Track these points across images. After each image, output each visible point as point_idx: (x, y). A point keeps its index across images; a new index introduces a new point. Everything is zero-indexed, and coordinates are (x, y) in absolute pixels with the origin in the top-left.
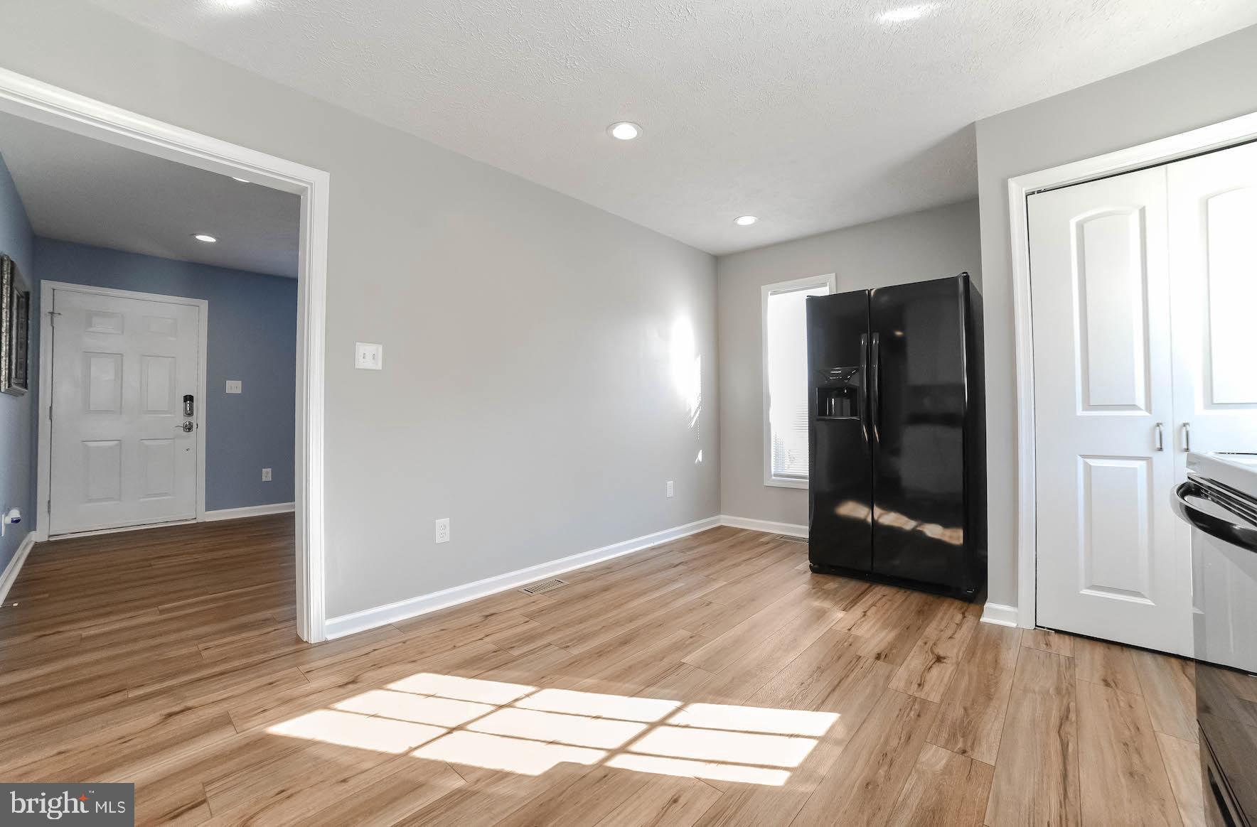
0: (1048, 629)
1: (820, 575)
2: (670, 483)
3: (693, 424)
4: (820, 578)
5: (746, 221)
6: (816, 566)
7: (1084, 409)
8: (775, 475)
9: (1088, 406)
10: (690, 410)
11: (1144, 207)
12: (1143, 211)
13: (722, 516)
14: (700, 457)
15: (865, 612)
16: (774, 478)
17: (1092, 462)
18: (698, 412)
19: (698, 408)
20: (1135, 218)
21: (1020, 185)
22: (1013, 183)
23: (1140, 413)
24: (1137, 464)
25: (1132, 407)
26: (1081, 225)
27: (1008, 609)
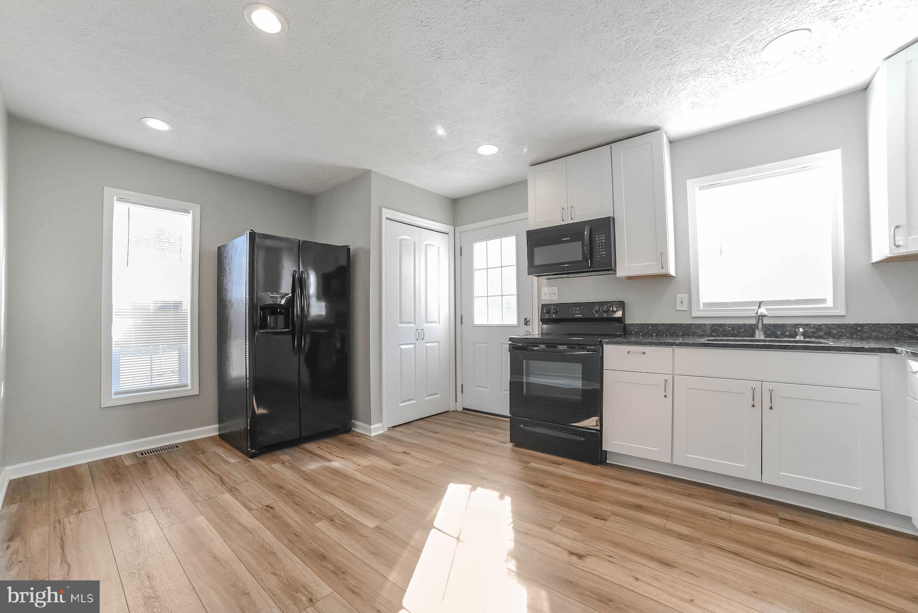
0: (391, 427)
1: (262, 456)
5: (157, 125)
7: (400, 324)
8: (116, 394)
9: (401, 322)
12: (415, 243)
13: (7, 468)
14: (2, 391)
16: (114, 397)
17: (402, 347)
20: (413, 244)
21: (386, 213)
22: (384, 210)
23: (413, 325)
24: (412, 346)
25: (411, 323)
26: (401, 241)
27: (379, 425)
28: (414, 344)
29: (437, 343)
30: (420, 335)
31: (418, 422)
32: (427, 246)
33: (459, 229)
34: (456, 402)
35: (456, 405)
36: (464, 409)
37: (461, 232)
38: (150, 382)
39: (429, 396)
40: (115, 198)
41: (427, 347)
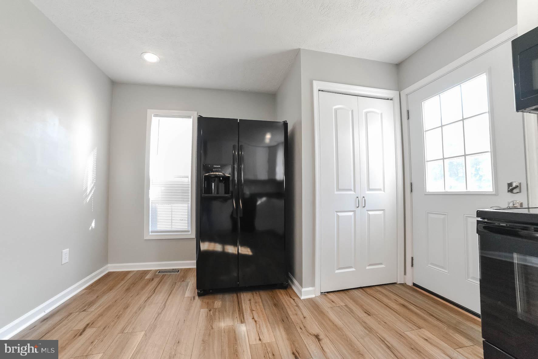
0: (324, 292)
1: (206, 297)
2: (66, 251)
3: (88, 200)
4: (207, 299)
5: (151, 58)
6: (202, 292)
7: (337, 191)
8: (152, 232)
9: (339, 189)
10: (86, 189)
11: (353, 110)
12: (352, 111)
13: (109, 265)
14: (93, 225)
15: (253, 318)
16: (150, 234)
17: (339, 214)
18: (93, 191)
19: (93, 187)
20: (350, 113)
21: (317, 85)
22: (315, 83)
23: (352, 192)
24: (352, 213)
25: (350, 190)
26: (336, 110)
27: (311, 289)
28: (354, 211)
29: (382, 211)
30: (361, 203)
31: (356, 292)
32: (366, 113)
33: (404, 93)
34: (405, 274)
35: (404, 278)
36: (414, 285)
37: (407, 95)
38: (171, 226)
39: (370, 265)
40: (153, 115)
41: (369, 215)
